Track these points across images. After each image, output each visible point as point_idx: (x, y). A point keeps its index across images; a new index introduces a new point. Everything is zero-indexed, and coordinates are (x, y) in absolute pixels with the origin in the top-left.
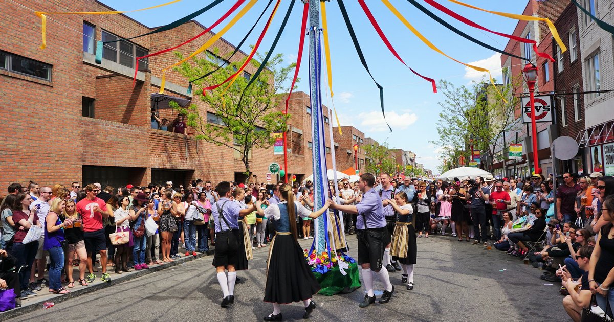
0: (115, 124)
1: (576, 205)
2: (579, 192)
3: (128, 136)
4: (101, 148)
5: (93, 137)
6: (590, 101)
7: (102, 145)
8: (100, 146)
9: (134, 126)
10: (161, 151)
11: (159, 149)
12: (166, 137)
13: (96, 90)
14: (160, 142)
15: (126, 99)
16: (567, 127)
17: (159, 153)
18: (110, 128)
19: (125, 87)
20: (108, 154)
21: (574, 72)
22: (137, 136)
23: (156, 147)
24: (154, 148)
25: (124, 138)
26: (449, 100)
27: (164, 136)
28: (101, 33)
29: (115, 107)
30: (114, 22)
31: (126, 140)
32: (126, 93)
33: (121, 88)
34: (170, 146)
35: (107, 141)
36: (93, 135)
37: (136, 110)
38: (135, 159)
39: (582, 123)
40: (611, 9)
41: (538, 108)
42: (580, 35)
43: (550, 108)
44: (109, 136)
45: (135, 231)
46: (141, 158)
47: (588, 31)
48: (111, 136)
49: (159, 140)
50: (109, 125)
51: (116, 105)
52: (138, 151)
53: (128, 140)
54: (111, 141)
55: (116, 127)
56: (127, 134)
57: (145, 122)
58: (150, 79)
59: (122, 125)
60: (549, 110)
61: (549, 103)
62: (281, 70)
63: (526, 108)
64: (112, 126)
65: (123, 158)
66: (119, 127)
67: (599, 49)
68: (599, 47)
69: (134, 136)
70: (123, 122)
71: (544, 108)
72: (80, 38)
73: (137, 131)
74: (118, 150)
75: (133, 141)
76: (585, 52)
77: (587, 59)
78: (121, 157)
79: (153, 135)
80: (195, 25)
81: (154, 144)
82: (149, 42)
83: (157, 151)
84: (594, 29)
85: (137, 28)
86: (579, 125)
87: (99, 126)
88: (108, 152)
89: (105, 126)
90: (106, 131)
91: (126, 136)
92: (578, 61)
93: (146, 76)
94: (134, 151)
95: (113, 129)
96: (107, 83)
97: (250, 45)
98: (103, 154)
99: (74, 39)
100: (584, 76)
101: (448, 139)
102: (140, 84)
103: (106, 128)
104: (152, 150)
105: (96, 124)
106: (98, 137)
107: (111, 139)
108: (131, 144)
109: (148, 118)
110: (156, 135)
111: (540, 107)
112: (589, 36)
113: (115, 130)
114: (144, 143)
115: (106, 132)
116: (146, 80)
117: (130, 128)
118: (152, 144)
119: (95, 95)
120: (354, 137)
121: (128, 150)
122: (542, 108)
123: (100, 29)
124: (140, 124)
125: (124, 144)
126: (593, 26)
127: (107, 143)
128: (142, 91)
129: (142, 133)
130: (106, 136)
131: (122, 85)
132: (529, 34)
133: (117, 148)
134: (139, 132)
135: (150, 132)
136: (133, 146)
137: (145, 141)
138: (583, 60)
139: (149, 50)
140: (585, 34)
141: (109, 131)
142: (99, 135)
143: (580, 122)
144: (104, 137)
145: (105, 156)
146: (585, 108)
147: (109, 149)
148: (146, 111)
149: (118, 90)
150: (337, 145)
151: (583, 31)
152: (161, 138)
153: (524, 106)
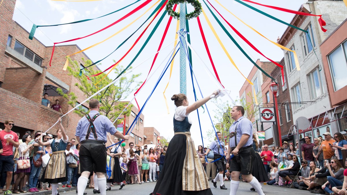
0: (19, 97)
1: (314, 154)
2: (314, 147)
3: (26, 106)
4: (6, 110)
5: (2, 102)
6: (296, 110)
7: (8, 109)
8: (6, 109)
9: (31, 101)
10: (45, 121)
11: (44, 119)
12: (50, 112)
13: (5, 76)
14: (46, 115)
15: (27, 84)
16: (282, 126)
17: (44, 122)
18: (15, 99)
19: (27, 76)
20: (10, 116)
21: (285, 96)
22: (32, 108)
23: (43, 117)
24: (41, 118)
25: (23, 107)
26: (218, 109)
27: (48, 111)
28: (15, 42)
29: (18, 88)
30: (25, 38)
31: (24, 109)
32: (27, 80)
33: (24, 76)
34: (51, 118)
35: (11, 106)
36: (2, 100)
37: (33, 92)
38: (28, 123)
39: (292, 122)
40: (304, 62)
41: (268, 114)
42: (288, 76)
43: (274, 114)
44: (13, 103)
45: (35, 161)
46: (32, 123)
47: (292, 74)
48: (15, 104)
49: (45, 113)
50: (14, 96)
51: (18, 87)
52: (30, 118)
53: (25, 109)
54: (14, 108)
55: (19, 98)
56: (25, 105)
57: (38, 100)
58: (46, 73)
59: (23, 98)
60: (273, 116)
61: (273, 112)
62: (132, 75)
63: (262, 114)
64: (17, 97)
65: (20, 120)
66: (21, 99)
67: (299, 83)
68: (299, 81)
69: (29, 107)
70: (24, 96)
71: (271, 114)
72: (6, 36)
73: (32, 104)
74: (18, 114)
75: (29, 111)
76: (291, 85)
77: (292, 88)
78: (19, 120)
79: (42, 109)
80: (76, 47)
81: (42, 115)
82: (44, 55)
83: (42, 120)
84: (295, 73)
85: (38, 45)
86: (290, 123)
87: (8, 95)
88: (10, 115)
89: (12, 96)
90: (12, 99)
91: (24, 106)
92: (287, 90)
93: (43, 70)
94: (28, 117)
95: (17, 99)
96: (14, 73)
97: (113, 60)
98: (7, 115)
99: (3, 36)
100: (291, 97)
101: (211, 136)
102: (39, 74)
103: (12, 98)
104: (40, 119)
105: (6, 93)
106: (6, 102)
107: (14, 106)
108: (27, 112)
109: (40, 97)
110: (44, 110)
111: (269, 114)
112: (293, 76)
113: (18, 100)
114: (35, 113)
115: (12, 101)
116: (43, 73)
117: (28, 101)
118: (41, 115)
119: (3, 80)
120: (155, 134)
121: (24, 116)
122: (270, 114)
123: (15, 40)
124: (35, 100)
125: (22, 111)
126: (295, 71)
127: (11, 108)
128: (39, 80)
129: (35, 106)
130: (11, 103)
131: (25, 75)
132: (257, 79)
133: (18, 113)
134: (33, 105)
135: (40, 107)
136: (28, 114)
137: (36, 112)
138: (290, 89)
139: (43, 59)
140: (290, 76)
141: (13, 100)
142: (6, 101)
143: (290, 122)
144: (10, 104)
145: (8, 117)
146: (293, 114)
147: (12, 112)
148: (40, 93)
149: (22, 78)
150: (146, 137)
151: (289, 74)
152: (46, 112)
153: (261, 113)
